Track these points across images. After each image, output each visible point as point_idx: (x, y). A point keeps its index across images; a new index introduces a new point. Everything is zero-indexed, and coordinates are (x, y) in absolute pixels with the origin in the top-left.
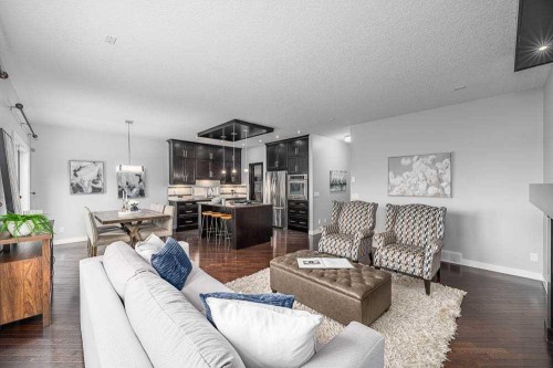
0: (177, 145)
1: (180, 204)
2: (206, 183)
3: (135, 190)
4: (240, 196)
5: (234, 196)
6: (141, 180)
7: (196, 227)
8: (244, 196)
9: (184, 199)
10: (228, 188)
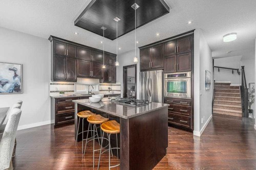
0: (62, 47)
1: (58, 100)
2: (87, 81)
3: (8, 86)
4: (116, 93)
5: (111, 93)
6: (16, 75)
7: (73, 123)
8: (119, 93)
9: (66, 95)
10: (105, 86)
